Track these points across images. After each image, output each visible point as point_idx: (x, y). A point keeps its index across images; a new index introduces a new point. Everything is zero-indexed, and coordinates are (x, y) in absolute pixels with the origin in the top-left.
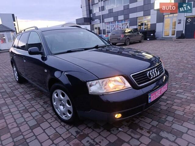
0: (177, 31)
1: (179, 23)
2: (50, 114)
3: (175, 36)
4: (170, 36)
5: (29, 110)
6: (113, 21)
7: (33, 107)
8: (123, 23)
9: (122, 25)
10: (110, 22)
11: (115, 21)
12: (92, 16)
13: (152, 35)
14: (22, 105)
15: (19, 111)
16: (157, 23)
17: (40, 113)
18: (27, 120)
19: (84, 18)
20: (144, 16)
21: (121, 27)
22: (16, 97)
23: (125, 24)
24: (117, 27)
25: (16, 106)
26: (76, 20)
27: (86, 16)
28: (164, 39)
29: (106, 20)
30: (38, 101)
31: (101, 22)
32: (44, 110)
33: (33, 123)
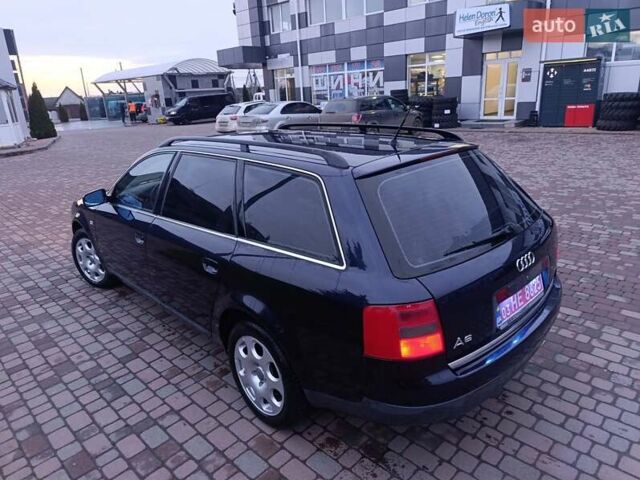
0: (519, 104)
1: (527, 79)
2: (159, 334)
3: (514, 117)
4: (501, 116)
5: (109, 327)
6: (334, 61)
7: (117, 321)
8: (366, 70)
9: (363, 76)
10: (325, 66)
11: (339, 63)
12: (268, 44)
13: (447, 112)
14: (89, 318)
15: (87, 330)
16: (463, 75)
17: (135, 333)
18: (109, 346)
19: (244, 47)
20: (426, 51)
21: (360, 81)
22: (69, 300)
23: (371, 74)
24: (346, 83)
25: (77, 320)
26: (218, 52)
27: (249, 43)
28: (482, 127)
29: (314, 58)
30: (126, 308)
31: (296, 65)
32: (144, 327)
33: (123, 352)
